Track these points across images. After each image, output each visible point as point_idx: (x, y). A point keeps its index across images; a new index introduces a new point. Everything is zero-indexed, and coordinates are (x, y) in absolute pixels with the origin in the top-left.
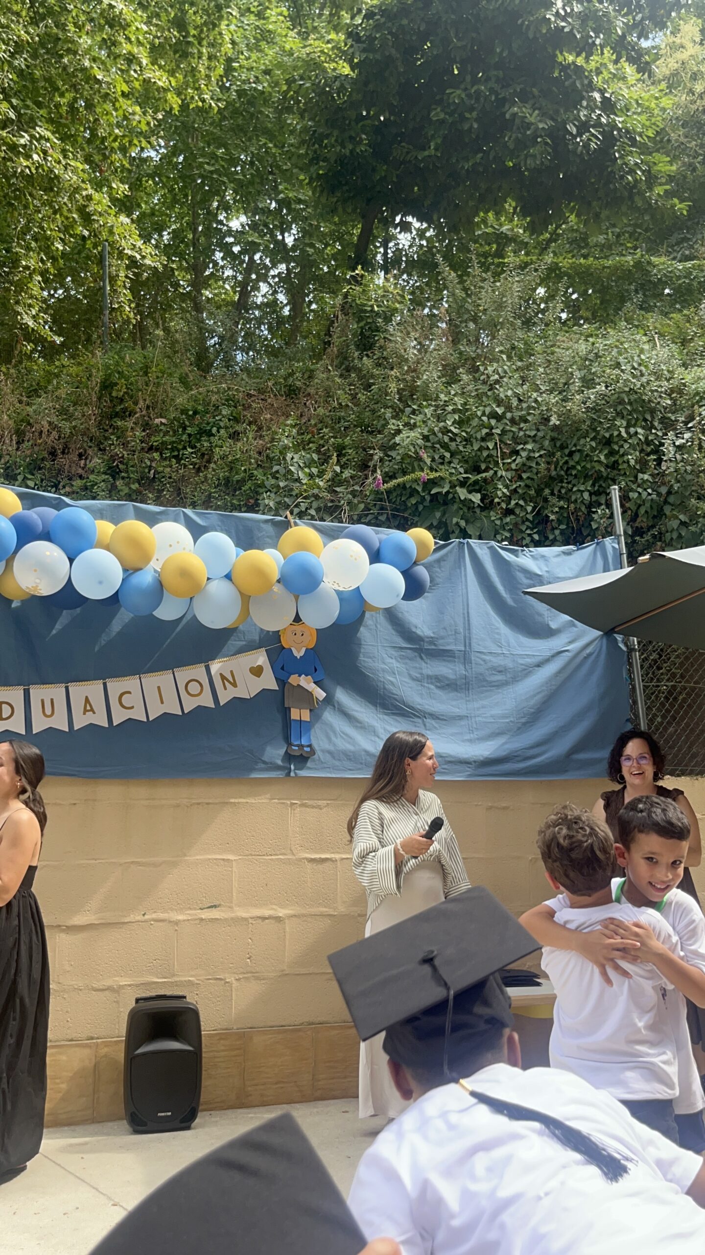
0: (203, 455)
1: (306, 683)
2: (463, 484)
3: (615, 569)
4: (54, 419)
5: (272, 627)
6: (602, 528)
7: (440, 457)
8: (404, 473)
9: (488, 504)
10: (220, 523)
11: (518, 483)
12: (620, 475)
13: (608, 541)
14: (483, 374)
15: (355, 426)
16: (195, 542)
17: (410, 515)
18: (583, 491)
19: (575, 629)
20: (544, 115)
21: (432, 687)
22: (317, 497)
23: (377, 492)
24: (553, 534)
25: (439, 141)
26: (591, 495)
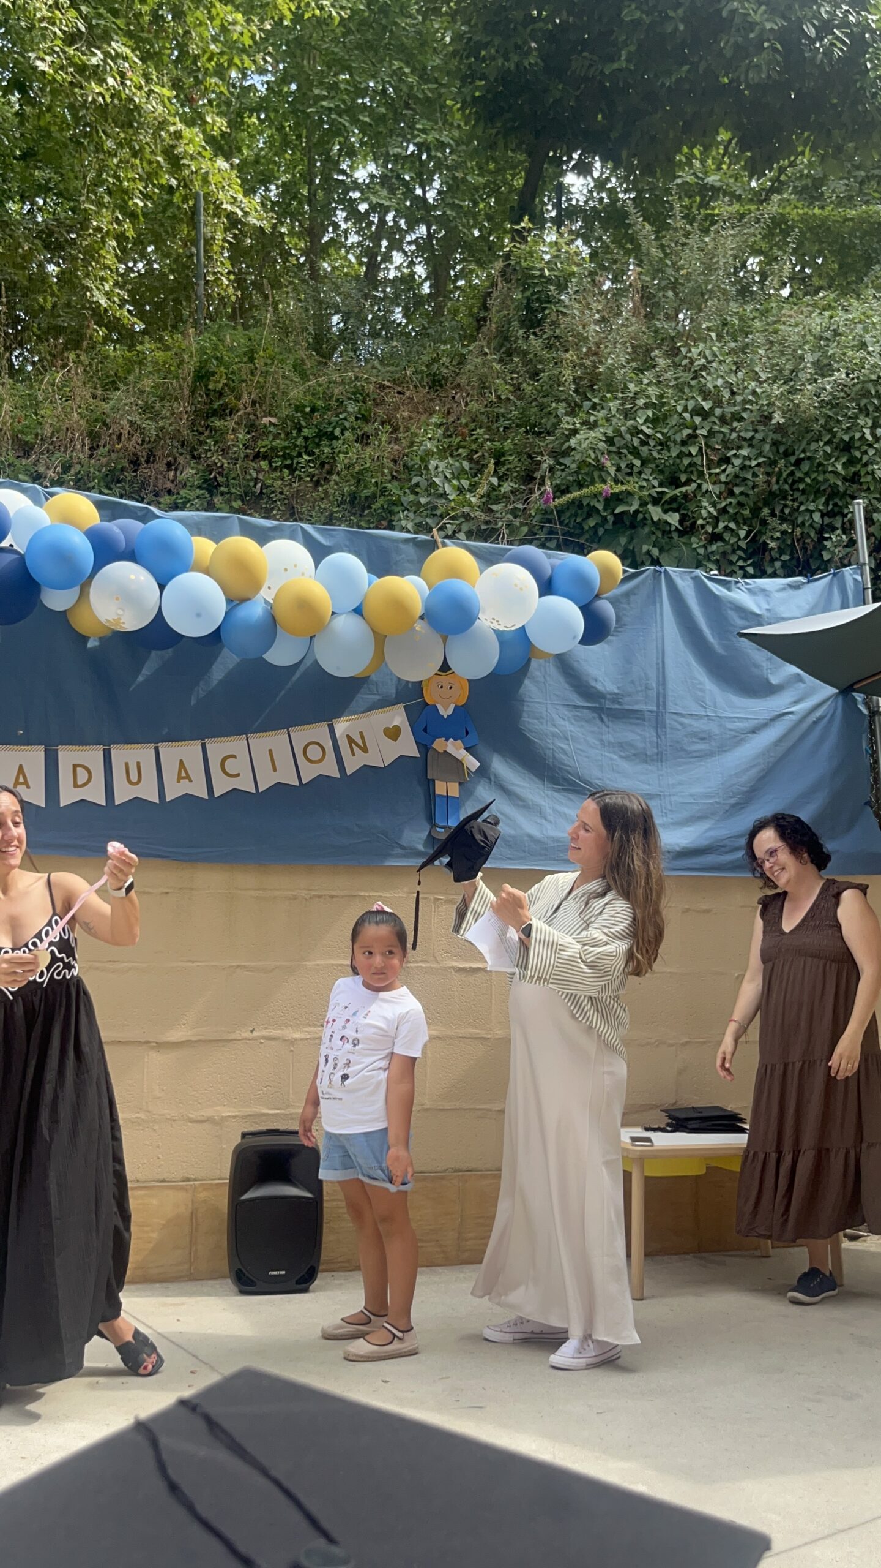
0: (323, 464)
1: (455, 748)
2: (656, 501)
3: (856, 605)
4: (137, 418)
5: (412, 676)
6: (836, 559)
7: (627, 466)
8: (581, 485)
9: (688, 528)
10: (347, 543)
11: (729, 500)
12: (861, 490)
13: (847, 570)
14: (686, 357)
15: (518, 426)
16: (317, 564)
17: (587, 540)
18: (814, 511)
19: (802, 685)
20: (772, 11)
21: (615, 757)
22: (467, 517)
23: (545, 512)
24: (773, 566)
25: (633, 48)
26: (822, 516)
